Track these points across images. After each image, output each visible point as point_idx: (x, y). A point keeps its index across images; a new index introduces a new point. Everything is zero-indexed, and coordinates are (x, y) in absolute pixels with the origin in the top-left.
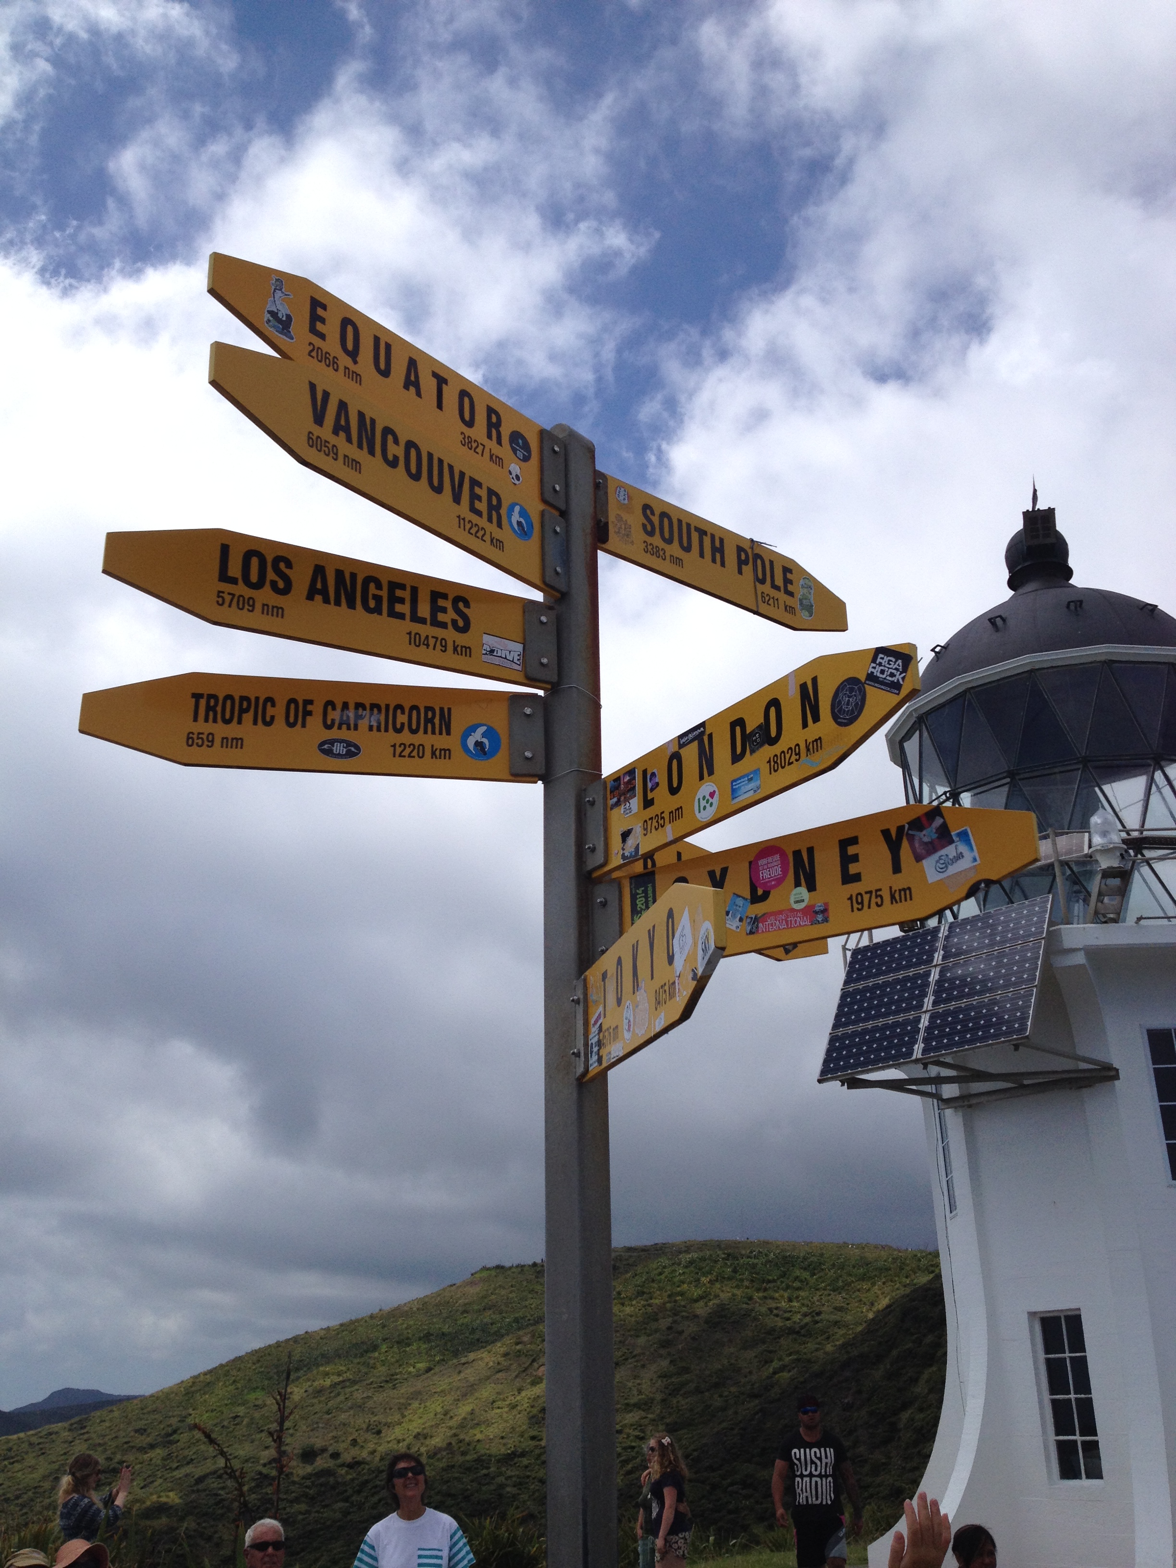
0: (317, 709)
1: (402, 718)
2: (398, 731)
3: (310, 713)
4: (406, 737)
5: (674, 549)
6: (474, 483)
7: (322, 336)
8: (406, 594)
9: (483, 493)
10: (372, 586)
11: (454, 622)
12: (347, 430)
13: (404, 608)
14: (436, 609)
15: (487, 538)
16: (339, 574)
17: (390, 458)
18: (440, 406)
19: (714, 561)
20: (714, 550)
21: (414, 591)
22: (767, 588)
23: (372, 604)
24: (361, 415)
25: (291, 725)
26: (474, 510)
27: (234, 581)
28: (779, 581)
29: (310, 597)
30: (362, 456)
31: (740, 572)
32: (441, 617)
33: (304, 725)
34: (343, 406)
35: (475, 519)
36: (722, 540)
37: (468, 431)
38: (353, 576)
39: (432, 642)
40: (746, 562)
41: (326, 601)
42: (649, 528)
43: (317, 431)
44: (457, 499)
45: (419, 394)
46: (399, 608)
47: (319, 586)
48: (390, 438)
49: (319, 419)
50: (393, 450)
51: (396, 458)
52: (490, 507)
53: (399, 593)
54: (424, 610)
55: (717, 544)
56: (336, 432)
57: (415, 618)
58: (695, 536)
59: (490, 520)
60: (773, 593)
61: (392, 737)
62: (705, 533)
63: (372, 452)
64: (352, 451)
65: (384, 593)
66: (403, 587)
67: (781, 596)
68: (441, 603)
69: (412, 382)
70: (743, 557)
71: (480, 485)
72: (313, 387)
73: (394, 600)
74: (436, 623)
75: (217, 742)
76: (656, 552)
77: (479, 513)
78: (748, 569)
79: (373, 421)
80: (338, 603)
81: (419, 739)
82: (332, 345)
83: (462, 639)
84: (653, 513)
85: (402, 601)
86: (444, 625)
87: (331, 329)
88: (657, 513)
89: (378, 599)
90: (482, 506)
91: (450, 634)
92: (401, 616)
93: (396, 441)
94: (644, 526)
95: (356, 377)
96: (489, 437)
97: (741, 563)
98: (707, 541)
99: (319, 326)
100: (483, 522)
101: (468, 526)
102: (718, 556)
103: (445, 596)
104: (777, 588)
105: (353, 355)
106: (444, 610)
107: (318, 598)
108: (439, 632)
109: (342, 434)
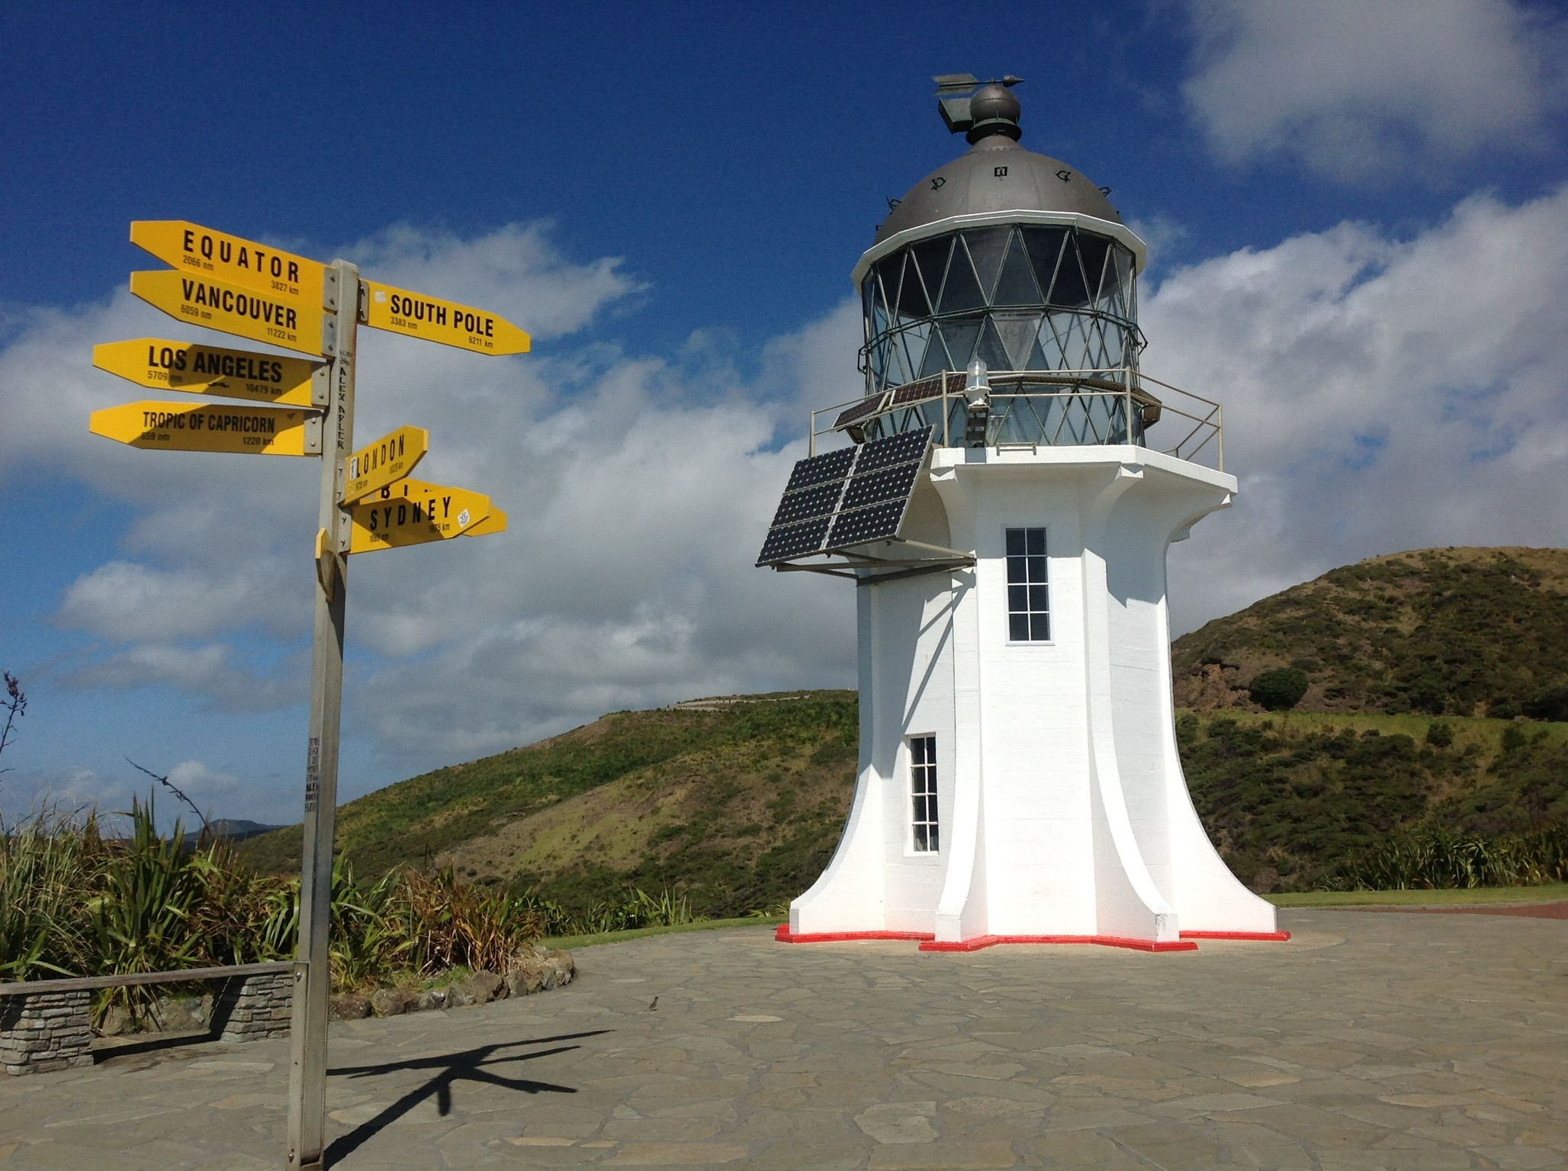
0: (206, 420)
1: (249, 424)
2: (247, 430)
3: (202, 422)
4: (251, 434)
5: (412, 318)
6: (279, 308)
7: (191, 250)
8: (246, 364)
9: (284, 312)
10: (228, 361)
11: (272, 377)
12: (203, 299)
13: (245, 372)
14: (262, 371)
15: (286, 336)
16: (211, 357)
17: (228, 306)
18: (259, 269)
19: (438, 322)
20: (439, 315)
21: (251, 362)
22: (474, 333)
23: (228, 370)
24: (212, 289)
25: (192, 428)
26: (278, 323)
27: (156, 365)
28: (483, 328)
29: (195, 370)
30: (212, 310)
31: (456, 326)
32: (266, 375)
33: (199, 428)
34: (201, 286)
35: (279, 327)
36: (444, 310)
37: (276, 279)
38: (218, 357)
39: (259, 388)
40: (461, 320)
41: (204, 371)
42: (395, 309)
43: (187, 303)
44: (267, 319)
45: (247, 266)
46: (242, 372)
47: (200, 363)
48: (228, 296)
49: (188, 297)
50: (230, 302)
51: (231, 306)
52: (289, 319)
53: (243, 364)
54: (256, 372)
55: (441, 312)
56: (197, 301)
57: (251, 376)
58: (426, 309)
59: (288, 326)
60: (479, 336)
61: (244, 434)
62: (433, 306)
63: (217, 306)
64: (207, 309)
65: (234, 365)
66: (244, 360)
67: (484, 337)
68: (266, 367)
69: (243, 261)
70: (459, 317)
71: (282, 308)
72: (184, 281)
73: (240, 368)
74: (262, 378)
75: (156, 437)
76: (399, 322)
77: (281, 324)
78: (461, 325)
79: (218, 290)
80: (210, 372)
81: (258, 434)
82: (197, 253)
83: (276, 386)
84: (398, 299)
85: (244, 368)
86: (266, 379)
87: (196, 245)
88: (401, 300)
89: (231, 368)
90: (283, 320)
91: (270, 384)
92: (243, 376)
93: (232, 297)
94: (392, 308)
95: (210, 267)
96: (290, 279)
97: (457, 321)
98: (434, 311)
99: (190, 245)
100: (284, 328)
101: (274, 332)
102: (441, 318)
103: (267, 363)
104: (482, 333)
105: (208, 256)
106: (267, 371)
107: (200, 370)
108: (263, 383)
109: (201, 301)
